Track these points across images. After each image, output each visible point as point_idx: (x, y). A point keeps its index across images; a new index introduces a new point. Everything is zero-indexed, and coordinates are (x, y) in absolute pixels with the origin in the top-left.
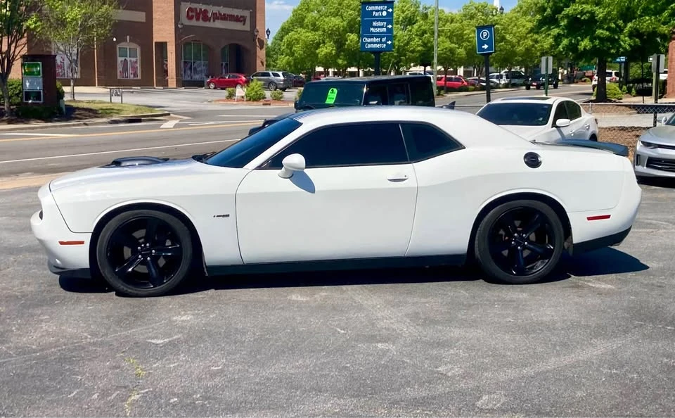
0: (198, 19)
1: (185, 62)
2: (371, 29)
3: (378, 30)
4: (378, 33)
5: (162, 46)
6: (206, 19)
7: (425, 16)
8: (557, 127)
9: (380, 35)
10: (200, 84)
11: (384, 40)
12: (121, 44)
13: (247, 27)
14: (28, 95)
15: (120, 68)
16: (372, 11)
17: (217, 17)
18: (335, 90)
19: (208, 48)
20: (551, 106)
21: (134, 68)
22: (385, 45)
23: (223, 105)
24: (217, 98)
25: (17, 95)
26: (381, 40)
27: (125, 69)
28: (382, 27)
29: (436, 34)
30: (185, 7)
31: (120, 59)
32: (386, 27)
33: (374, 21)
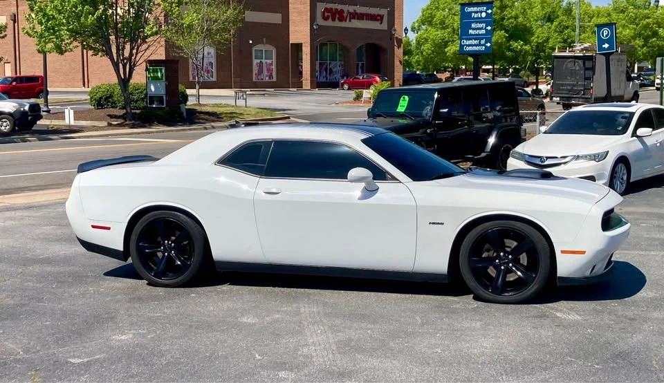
0: (334, 20)
1: (320, 63)
2: (470, 31)
3: (477, 32)
4: (476, 35)
5: (298, 47)
6: (342, 19)
7: (568, 11)
8: (637, 137)
9: (477, 37)
10: (334, 85)
11: (483, 42)
12: (257, 46)
13: (384, 26)
14: (152, 99)
15: (255, 70)
16: (471, 12)
17: (354, 16)
18: (407, 98)
19: (345, 49)
20: (632, 114)
21: (269, 70)
22: (484, 47)
23: (349, 107)
24: (344, 100)
25: (143, 99)
26: (480, 42)
27: (260, 71)
28: (481, 29)
29: (577, 30)
30: (321, 7)
31: (256, 62)
32: (485, 29)
33: (473, 22)
